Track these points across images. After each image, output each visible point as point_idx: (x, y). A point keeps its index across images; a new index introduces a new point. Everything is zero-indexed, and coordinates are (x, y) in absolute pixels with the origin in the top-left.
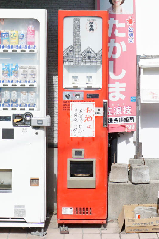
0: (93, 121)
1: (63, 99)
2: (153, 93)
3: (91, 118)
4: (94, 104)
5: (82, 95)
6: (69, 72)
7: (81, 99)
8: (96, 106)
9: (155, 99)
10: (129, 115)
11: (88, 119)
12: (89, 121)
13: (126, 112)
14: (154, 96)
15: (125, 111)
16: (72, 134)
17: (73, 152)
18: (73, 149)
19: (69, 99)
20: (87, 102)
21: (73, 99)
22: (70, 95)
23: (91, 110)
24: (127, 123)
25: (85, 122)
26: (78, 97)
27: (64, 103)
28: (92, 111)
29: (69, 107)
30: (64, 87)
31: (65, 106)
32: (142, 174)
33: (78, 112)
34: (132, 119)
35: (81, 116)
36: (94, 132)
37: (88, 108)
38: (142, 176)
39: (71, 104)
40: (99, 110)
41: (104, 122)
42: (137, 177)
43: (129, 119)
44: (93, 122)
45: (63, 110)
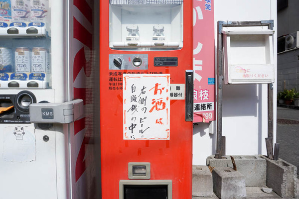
0: (167, 109)
1: (110, 69)
2: (245, 70)
3: (162, 104)
4: (168, 76)
5: (145, 59)
6: (121, 22)
7: (143, 68)
8: (172, 82)
9: (246, 78)
10: (206, 101)
11: (156, 106)
12: (159, 109)
13: (203, 97)
14: (246, 74)
15: (201, 96)
16: (128, 135)
17: (130, 169)
18: (130, 163)
19: (120, 69)
20: (155, 73)
21: (129, 68)
22: (123, 61)
23: (163, 89)
24: (204, 110)
25: (151, 111)
26: (137, 64)
27: (110, 76)
28: (165, 90)
29: (122, 84)
30: (111, 46)
31: (113, 82)
32: (236, 186)
33: (138, 93)
34: (209, 106)
35: (143, 101)
36: (169, 131)
37: (157, 85)
38: (235, 189)
39: (125, 78)
40: (178, 88)
41: (187, 111)
42: (229, 191)
43: (206, 106)
44: (167, 112)
45: (110, 88)
